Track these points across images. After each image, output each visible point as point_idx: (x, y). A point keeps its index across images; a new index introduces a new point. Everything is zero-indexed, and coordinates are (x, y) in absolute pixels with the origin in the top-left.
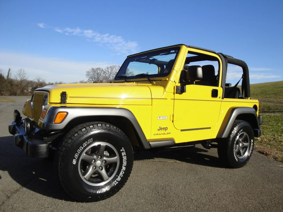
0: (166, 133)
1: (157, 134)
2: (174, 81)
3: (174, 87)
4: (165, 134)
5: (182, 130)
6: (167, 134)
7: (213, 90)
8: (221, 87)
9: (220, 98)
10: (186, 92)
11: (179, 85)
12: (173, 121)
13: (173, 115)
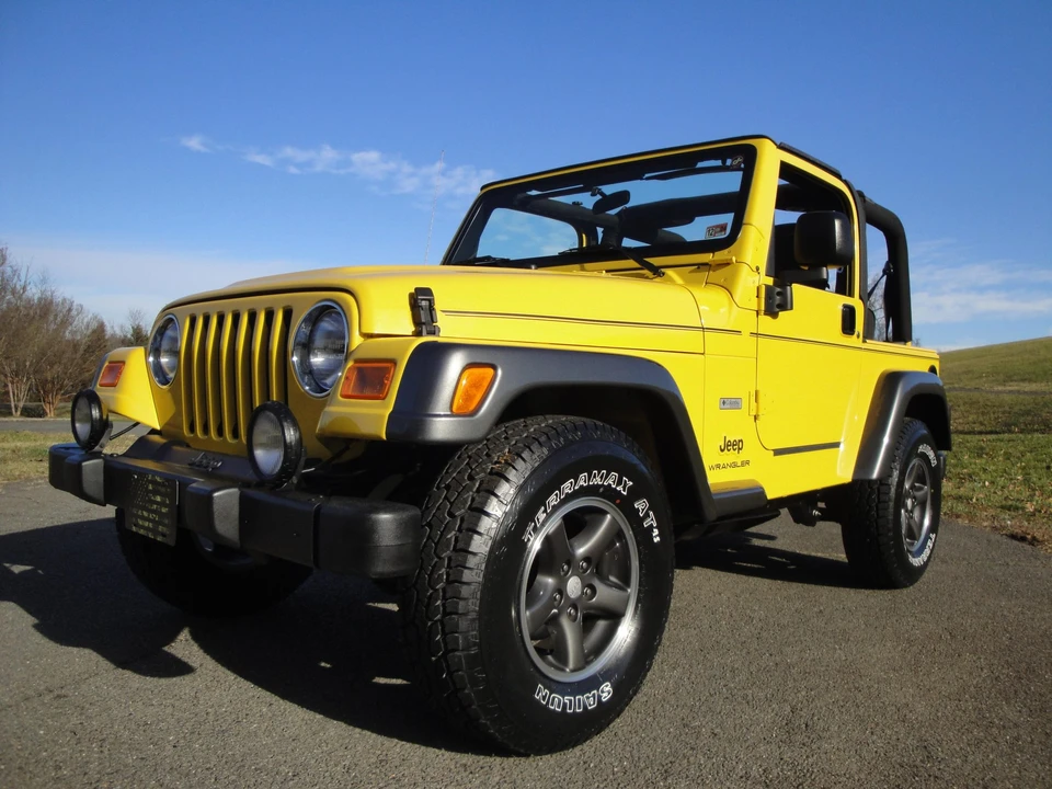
0: (739, 464)
1: (718, 466)
2: (758, 269)
3: (758, 288)
4: (734, 465)
5: (778, 452)
6: (743, 465)
7: (845, 306)
8: (861, 298)
9: (858, 336)
10: (792, 308)
11: (770, 281)
12: (756, 418)
13: (757, 392)
